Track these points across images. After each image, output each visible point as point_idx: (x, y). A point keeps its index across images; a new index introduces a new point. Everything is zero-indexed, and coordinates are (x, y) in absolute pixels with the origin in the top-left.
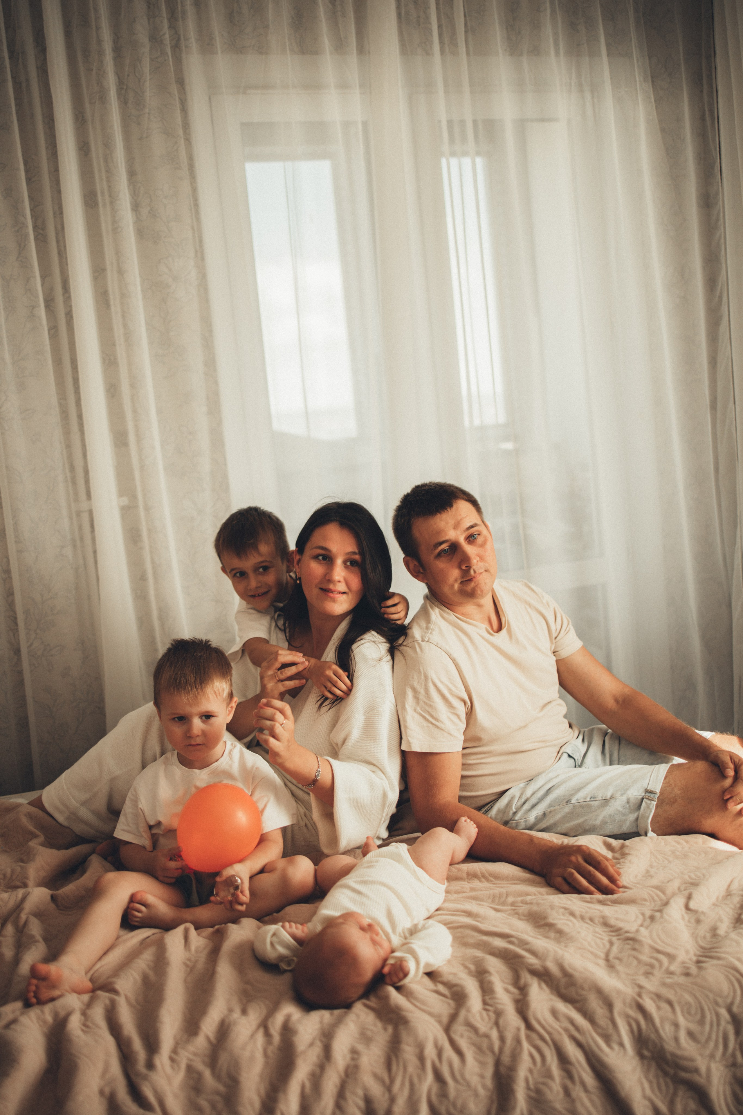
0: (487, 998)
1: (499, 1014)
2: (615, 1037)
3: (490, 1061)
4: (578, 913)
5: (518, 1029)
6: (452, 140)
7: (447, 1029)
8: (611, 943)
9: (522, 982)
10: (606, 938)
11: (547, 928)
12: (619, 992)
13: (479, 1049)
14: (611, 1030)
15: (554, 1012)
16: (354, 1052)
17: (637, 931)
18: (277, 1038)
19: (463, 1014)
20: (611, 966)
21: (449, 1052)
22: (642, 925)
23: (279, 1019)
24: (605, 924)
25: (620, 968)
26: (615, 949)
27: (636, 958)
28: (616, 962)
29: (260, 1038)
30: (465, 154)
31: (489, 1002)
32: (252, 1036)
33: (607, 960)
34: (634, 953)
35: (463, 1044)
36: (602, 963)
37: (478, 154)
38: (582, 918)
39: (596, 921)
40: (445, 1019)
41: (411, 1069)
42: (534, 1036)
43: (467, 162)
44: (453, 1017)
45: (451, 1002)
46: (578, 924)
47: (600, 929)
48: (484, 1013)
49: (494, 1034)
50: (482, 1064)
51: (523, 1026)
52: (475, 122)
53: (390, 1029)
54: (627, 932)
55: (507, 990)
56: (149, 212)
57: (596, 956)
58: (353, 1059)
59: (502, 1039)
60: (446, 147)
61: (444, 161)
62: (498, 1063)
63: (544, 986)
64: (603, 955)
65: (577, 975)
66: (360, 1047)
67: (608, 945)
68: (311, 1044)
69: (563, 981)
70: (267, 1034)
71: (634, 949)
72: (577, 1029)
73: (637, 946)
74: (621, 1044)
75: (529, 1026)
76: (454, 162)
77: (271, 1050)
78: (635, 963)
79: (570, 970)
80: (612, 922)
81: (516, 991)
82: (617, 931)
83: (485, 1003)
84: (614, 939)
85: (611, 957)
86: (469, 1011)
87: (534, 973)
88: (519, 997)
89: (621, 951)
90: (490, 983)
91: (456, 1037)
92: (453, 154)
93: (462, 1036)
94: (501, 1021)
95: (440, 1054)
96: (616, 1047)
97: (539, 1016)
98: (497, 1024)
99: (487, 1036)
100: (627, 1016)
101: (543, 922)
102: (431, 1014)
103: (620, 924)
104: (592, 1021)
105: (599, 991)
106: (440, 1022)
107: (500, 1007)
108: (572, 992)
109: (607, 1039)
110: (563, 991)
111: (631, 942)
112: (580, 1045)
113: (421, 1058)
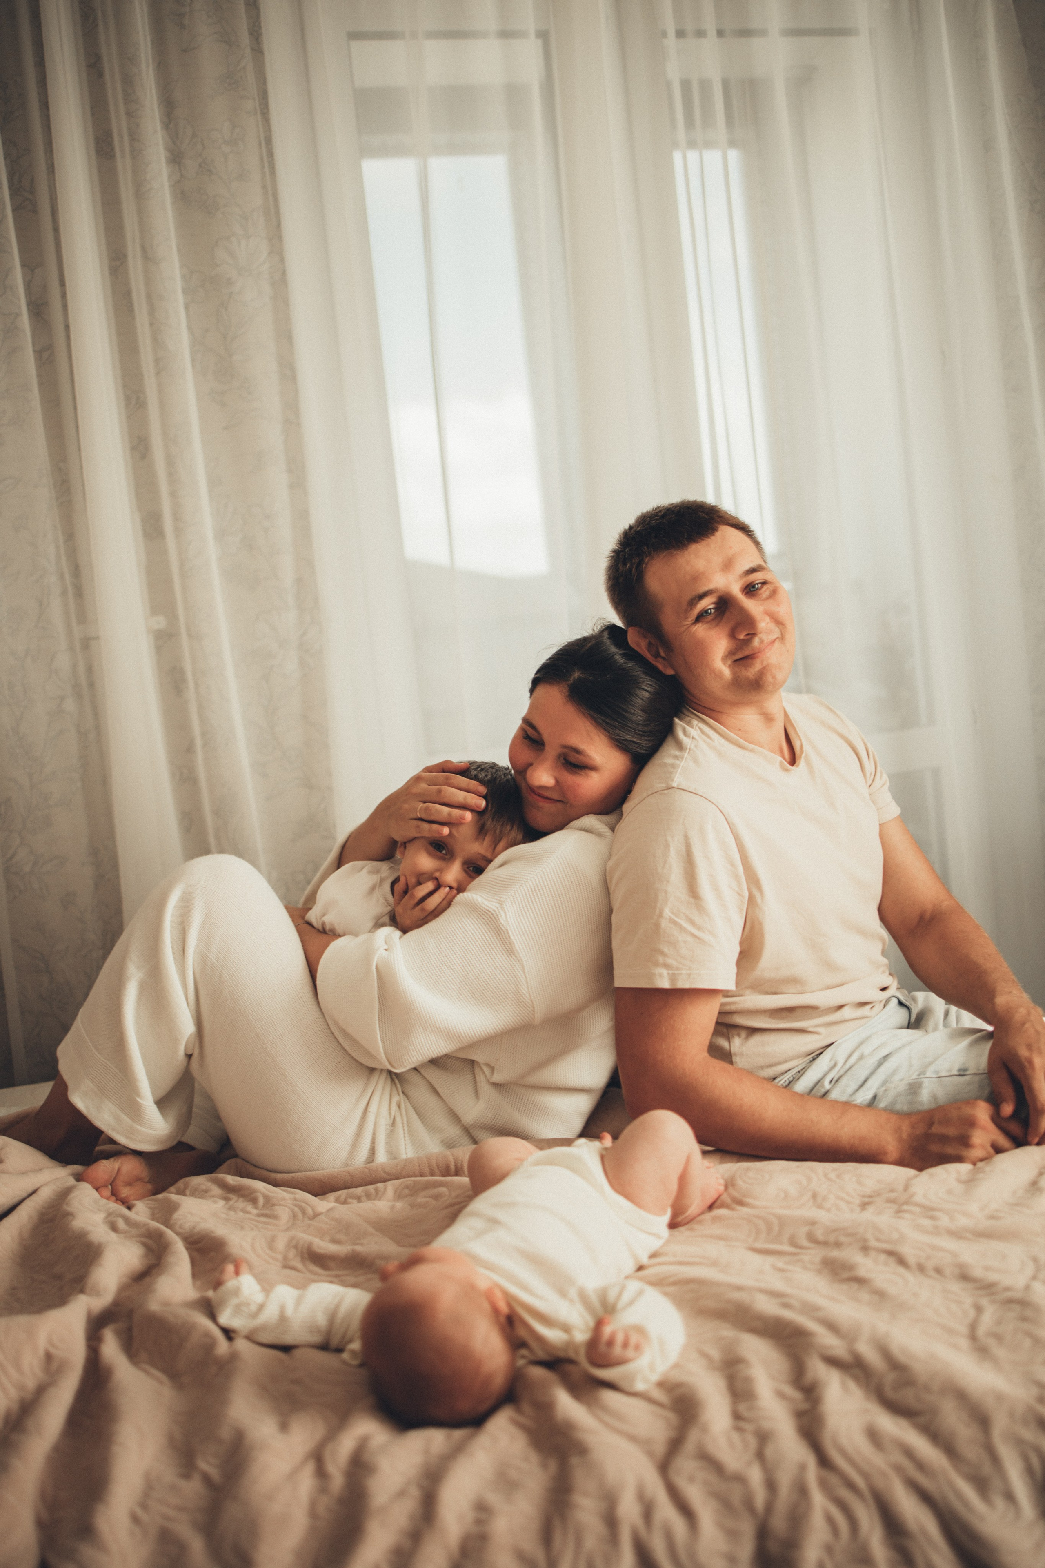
0: (742, 1408)
1: (764, 1438)
2: (996, 1483)
3: (747, 1529)
4: (911, 1260)
5: (803, 1467)
6: (690, 123)
7: (664, 1467)
8: (979, 1309)
9: (809, 1376)
10: (968, 1301)
11: (855, 1286)
12: (1000, 1397)
13: (725, 1504)
14: (987, 1468)
15: (874, 1436)
16: (483, 1510)
17: (1027, 1288)
18: (337, 1480)
19: (693, 1437)
20: (981, 1351)
21: (666, 1511)
22: (1034, 1278)
23: (346, 1444)
24: (964, 1277)
25: (1000, 1352)
26: (987, 1320)
27: (1029, 1334)
28: (991, 1342)
29: (306, 1482)
30: (709, 145)
31: (745, 1414)
32: (292, 1475)
33: (973, 1336)
34: (1026, 1326)
35: (695, 1494)
36: (964, 1343)
37: (732, 143)
38: (921, 1268)
39: (947, 1271)
40: (660, 1448)
41: (591, 1542)
42: (834, 1480)
43: (713, 158)
44: (675, 1445)
45: (670, 1415)
46: (912, 1279)
47: (956, 1287)
48: (736, 1437)
49: (755, 1476)
50: (732, 1535)
51: (811, 1461)
52: (726, 84)
53: (553, 1465)
54: (1007, 1289)
55: (780, 1395)
56: (200, 166)
57: (950, 1331)
58: (479, 1522)
59: (771, 1485)
60: (681, 133)
61: (677, 156)
62: (763, 1533)
63: (852, 1385)
64: (964, 1329)
65: (917, 1367)
66: (494, 1499)
67: (972, 1313)
68: (401, 1494)
69: (890, 1378)
70: (321, 1472)
71: (1024, 1319)
72: (921, 1466)
73: (1028, 1313)
74: (1010, 1497)
75: (824, 1461)
76: (693, 156)
77: (324, 1502)
78: (1028, 1343)
79: (902, 1358)
80: (978, 1273)
81: (797, 1395)
82: (988, 1288)
83: (737, 1416)
84: (984, 1302)
85: (981, 1331)
86: (705, 1430)
87: (833, 1362)
88: (805, 1406)
89: (999, 1322)
90: (748, 1380)
91: (681, 1482)
92: (692, 144)
93: (692, 1479)
94: (769, 1452)
95: (648, 1511)
96: (1000, 1502)
97: (844, 1442)
98: (760, 1455)
99: (740, 1479)
100: (1019, 1442)
101: (846, 1275)
102: (633, 1438)
103: (993, 1277)
104: (949, 1449)
105: (961, 1396)
106: (650, 1454)
107: (766, 1425)
108: (908, 1396)
109: (982, 1485)
110: (890, 1394)
111: (1017, 1308)
112: (926, 1498)
113: (611, 1521)
